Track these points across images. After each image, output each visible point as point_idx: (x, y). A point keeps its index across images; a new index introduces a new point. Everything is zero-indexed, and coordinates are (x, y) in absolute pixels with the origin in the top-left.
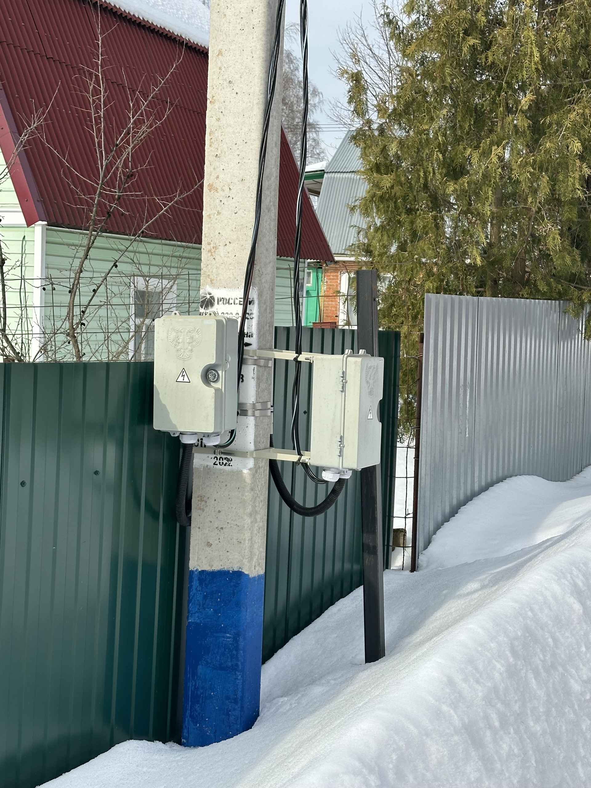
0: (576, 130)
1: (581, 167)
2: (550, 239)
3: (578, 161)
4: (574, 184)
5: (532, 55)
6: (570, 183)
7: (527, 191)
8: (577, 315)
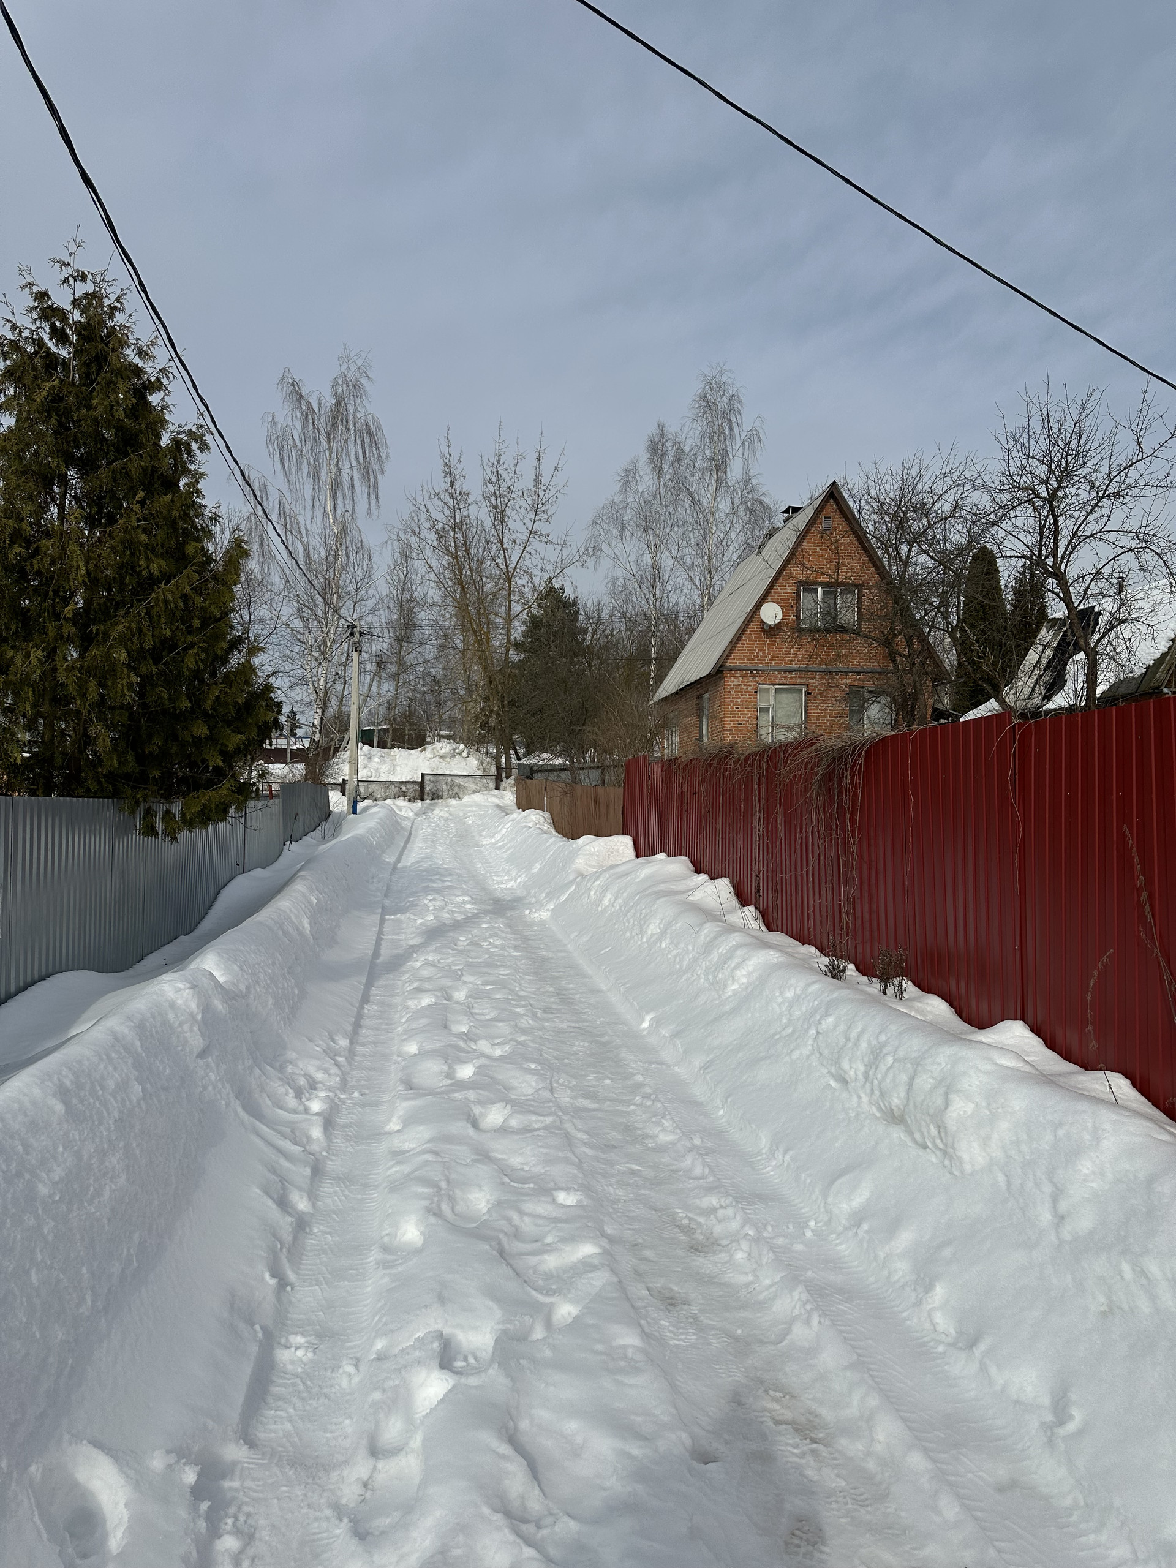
0: (123, 641)
1: (128, 676)
2: (100, 740)
3: (125, 669)
4: (122, 691)
5: (78, 568)
6: (118, 689)
7: (74, 693)
8: (133, 812)
